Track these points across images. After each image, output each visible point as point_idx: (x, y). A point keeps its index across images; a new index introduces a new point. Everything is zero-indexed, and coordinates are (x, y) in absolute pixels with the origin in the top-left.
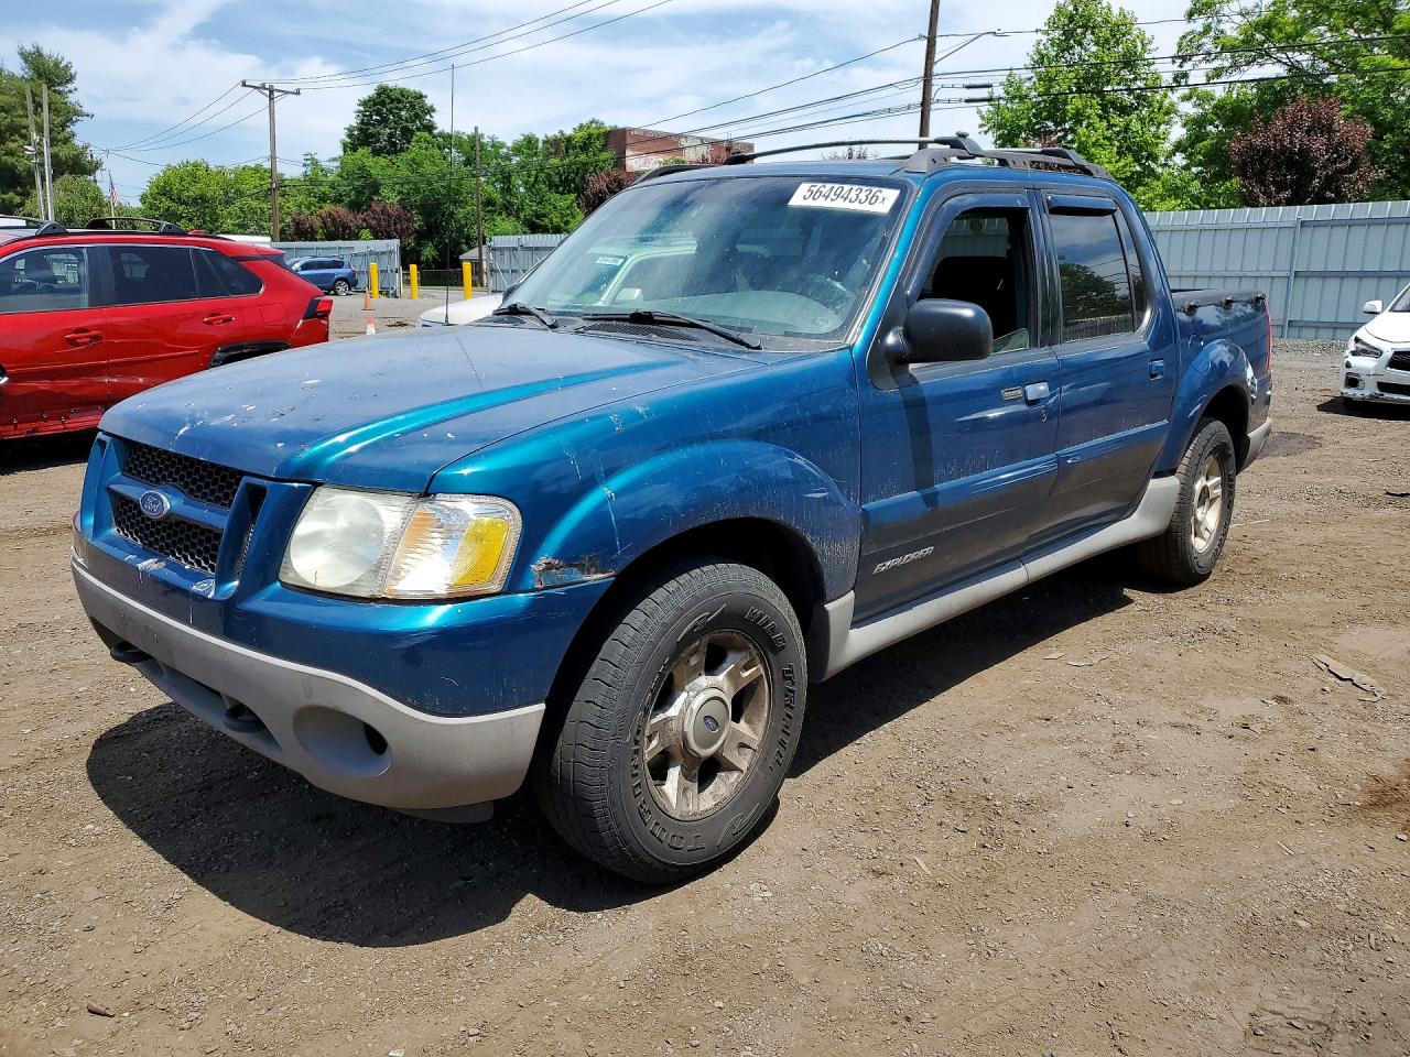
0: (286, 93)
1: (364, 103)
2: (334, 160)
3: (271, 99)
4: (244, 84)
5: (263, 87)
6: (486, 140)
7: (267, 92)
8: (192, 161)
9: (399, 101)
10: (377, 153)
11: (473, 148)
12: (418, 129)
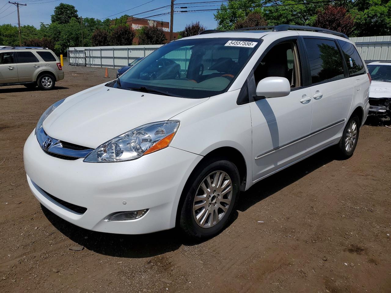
0: (22, 5)
1: (56, 8)
2: (48, 25)
3: (18, 6)
4: (9, 2)
5: (15, 3)
6: (95, 20)
7: (16, 5)
8: (6, 24)
9: (67, 8)
10: (61, 23)
11: (92, 22)
12: (73, 17)
